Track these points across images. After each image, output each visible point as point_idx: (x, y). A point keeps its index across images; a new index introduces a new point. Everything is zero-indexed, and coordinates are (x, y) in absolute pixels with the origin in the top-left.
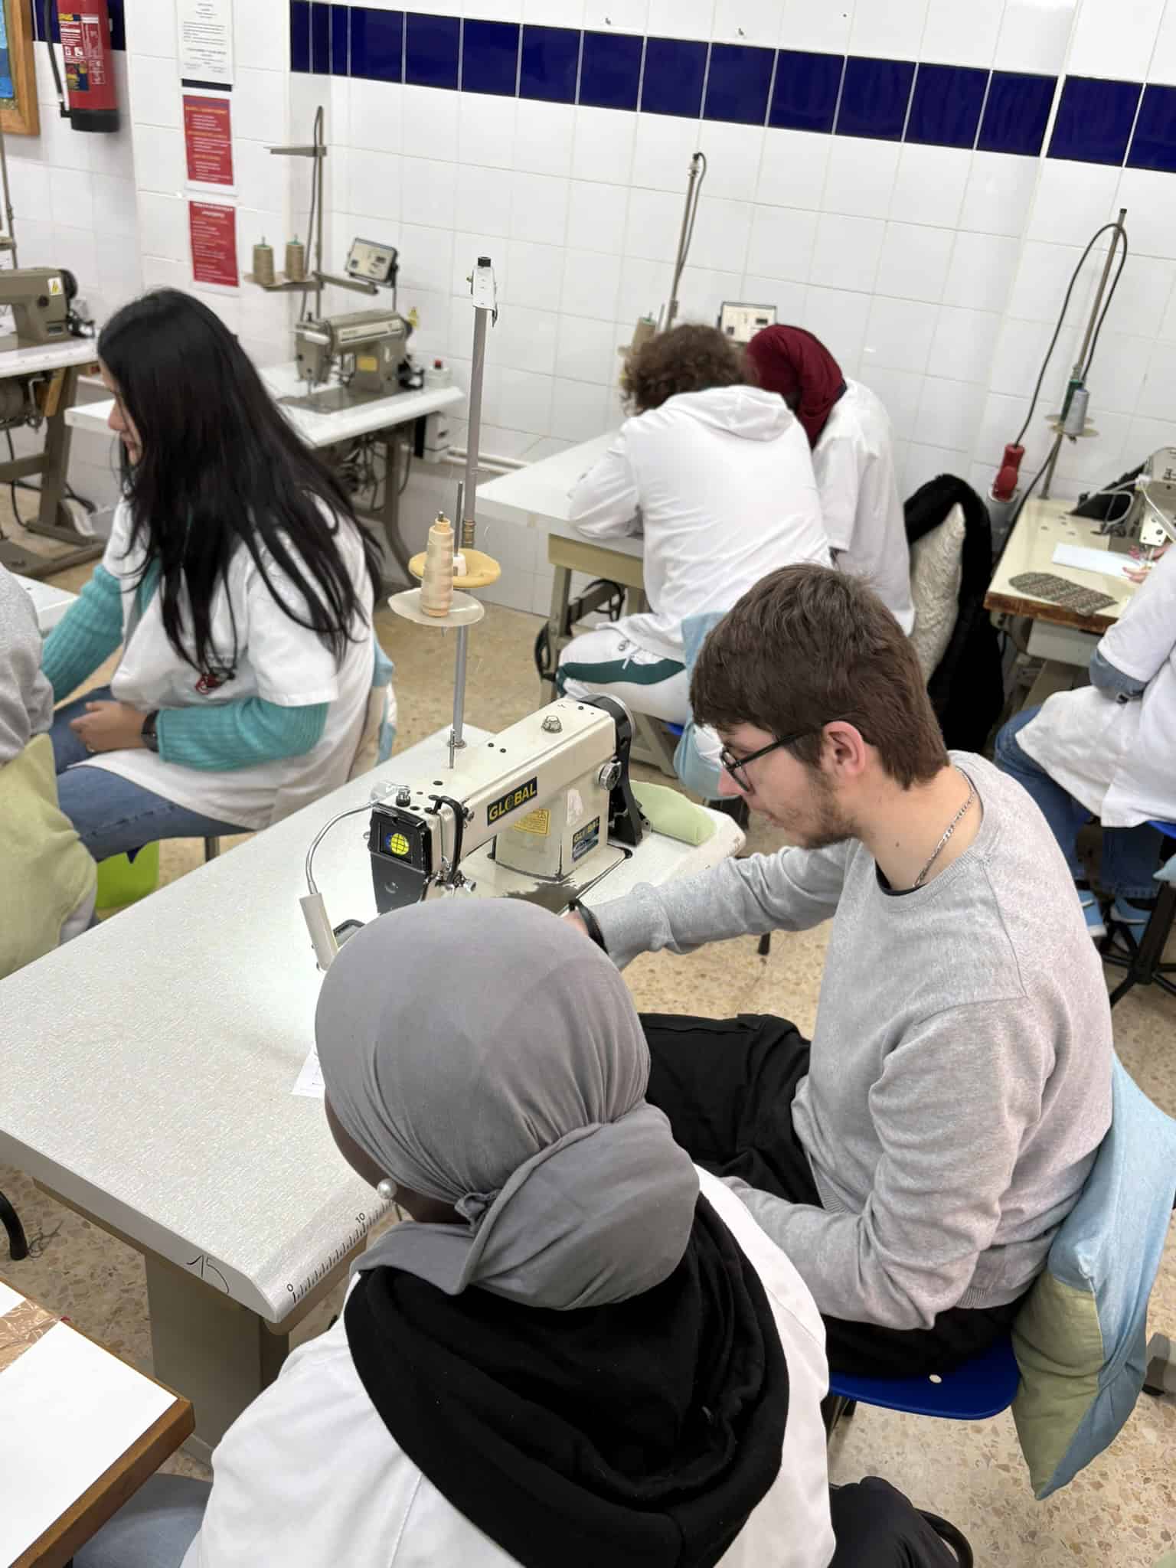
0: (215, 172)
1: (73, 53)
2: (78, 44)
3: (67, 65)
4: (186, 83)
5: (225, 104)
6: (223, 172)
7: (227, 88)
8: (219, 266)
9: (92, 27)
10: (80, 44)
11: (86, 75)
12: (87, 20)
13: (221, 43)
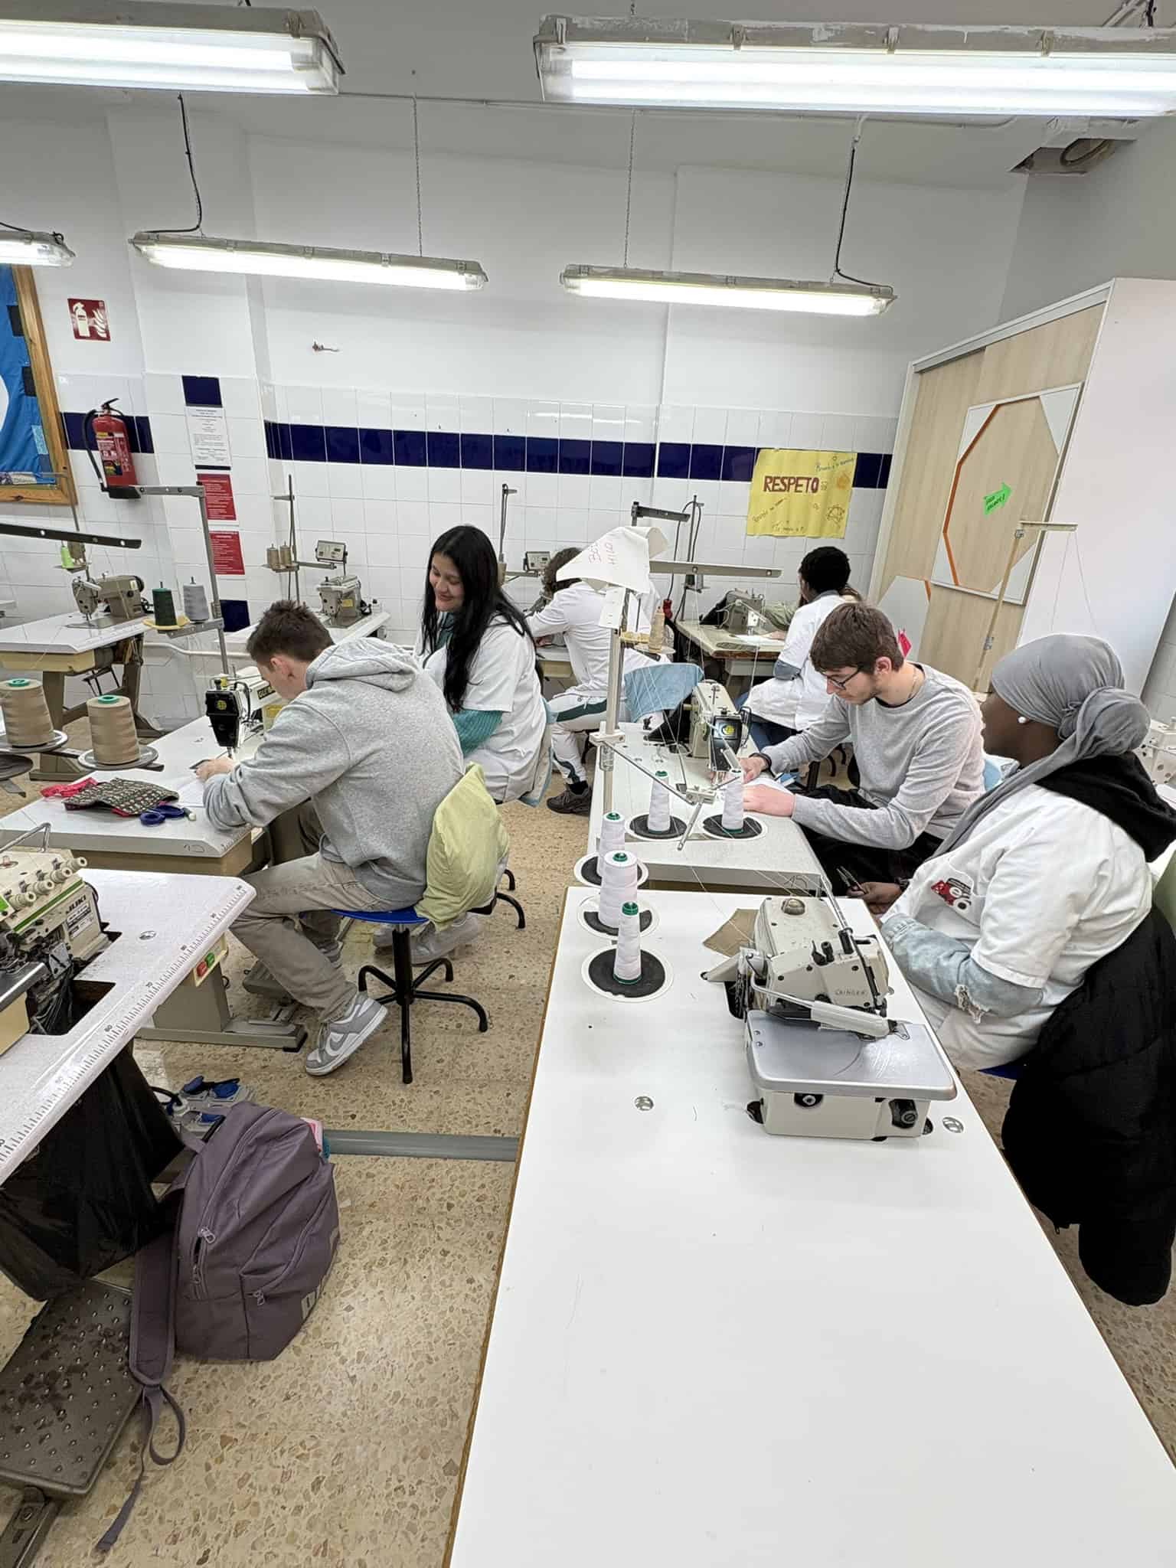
0: (223, 514)
1: (110, 454)
2: (112, 449)
3: (104, 462)
4: (198, 467)
5: (227, 477)
6: (229, 513)
7: (228, 468)
8: (230, 564)
9: (120, 439)
10: (114, 449)
11: (120, 467)
12: (117, 435)
13: (222, 444)
